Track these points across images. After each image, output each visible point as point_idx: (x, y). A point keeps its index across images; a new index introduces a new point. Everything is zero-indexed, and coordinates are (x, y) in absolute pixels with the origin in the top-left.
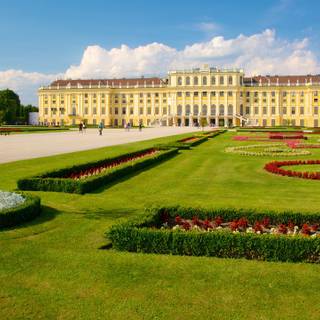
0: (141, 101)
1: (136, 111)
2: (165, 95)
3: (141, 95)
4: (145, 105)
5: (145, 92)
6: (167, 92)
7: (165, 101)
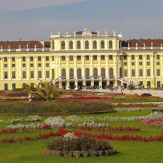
0: (24, 65)
1: (19, 75)
2: (47, 59)
3: (24, 59)
4: (28, 70)
5: (27, 56)
6: (50, 55)
7: (47, 65)
